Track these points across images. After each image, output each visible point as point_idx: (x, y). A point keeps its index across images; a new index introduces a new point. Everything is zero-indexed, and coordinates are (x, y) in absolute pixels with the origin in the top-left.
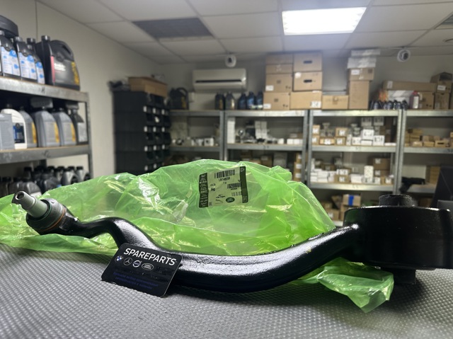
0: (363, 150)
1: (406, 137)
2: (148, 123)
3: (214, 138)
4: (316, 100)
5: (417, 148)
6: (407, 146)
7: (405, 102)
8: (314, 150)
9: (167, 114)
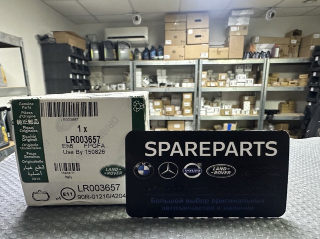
0: (238, 90)
1: (268, 80)
3: (125, 84)
4: (204, 52)
5: (276, 87)
6: (269, 86)
7: (269, 52)
8: (203, 91)
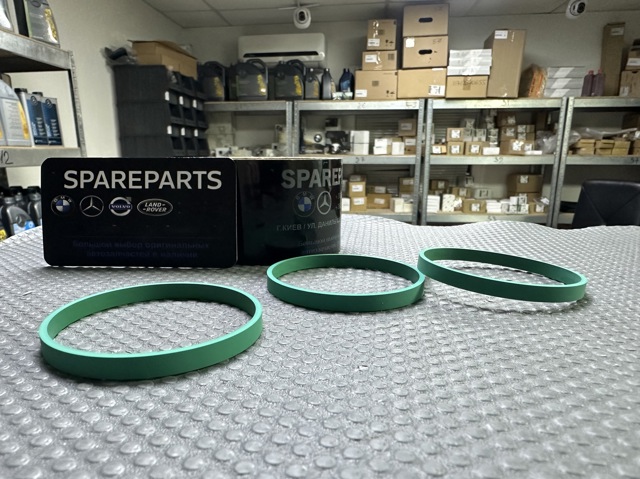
0: (506, 162)
2: (174, 119)
5: (585, 157)
6: (571, 155)
8: (432, 163)
9: (200, 108)
